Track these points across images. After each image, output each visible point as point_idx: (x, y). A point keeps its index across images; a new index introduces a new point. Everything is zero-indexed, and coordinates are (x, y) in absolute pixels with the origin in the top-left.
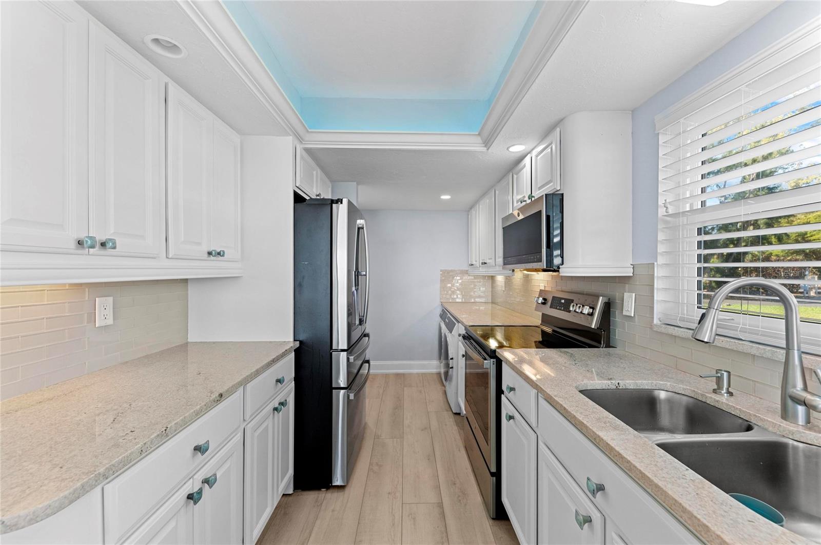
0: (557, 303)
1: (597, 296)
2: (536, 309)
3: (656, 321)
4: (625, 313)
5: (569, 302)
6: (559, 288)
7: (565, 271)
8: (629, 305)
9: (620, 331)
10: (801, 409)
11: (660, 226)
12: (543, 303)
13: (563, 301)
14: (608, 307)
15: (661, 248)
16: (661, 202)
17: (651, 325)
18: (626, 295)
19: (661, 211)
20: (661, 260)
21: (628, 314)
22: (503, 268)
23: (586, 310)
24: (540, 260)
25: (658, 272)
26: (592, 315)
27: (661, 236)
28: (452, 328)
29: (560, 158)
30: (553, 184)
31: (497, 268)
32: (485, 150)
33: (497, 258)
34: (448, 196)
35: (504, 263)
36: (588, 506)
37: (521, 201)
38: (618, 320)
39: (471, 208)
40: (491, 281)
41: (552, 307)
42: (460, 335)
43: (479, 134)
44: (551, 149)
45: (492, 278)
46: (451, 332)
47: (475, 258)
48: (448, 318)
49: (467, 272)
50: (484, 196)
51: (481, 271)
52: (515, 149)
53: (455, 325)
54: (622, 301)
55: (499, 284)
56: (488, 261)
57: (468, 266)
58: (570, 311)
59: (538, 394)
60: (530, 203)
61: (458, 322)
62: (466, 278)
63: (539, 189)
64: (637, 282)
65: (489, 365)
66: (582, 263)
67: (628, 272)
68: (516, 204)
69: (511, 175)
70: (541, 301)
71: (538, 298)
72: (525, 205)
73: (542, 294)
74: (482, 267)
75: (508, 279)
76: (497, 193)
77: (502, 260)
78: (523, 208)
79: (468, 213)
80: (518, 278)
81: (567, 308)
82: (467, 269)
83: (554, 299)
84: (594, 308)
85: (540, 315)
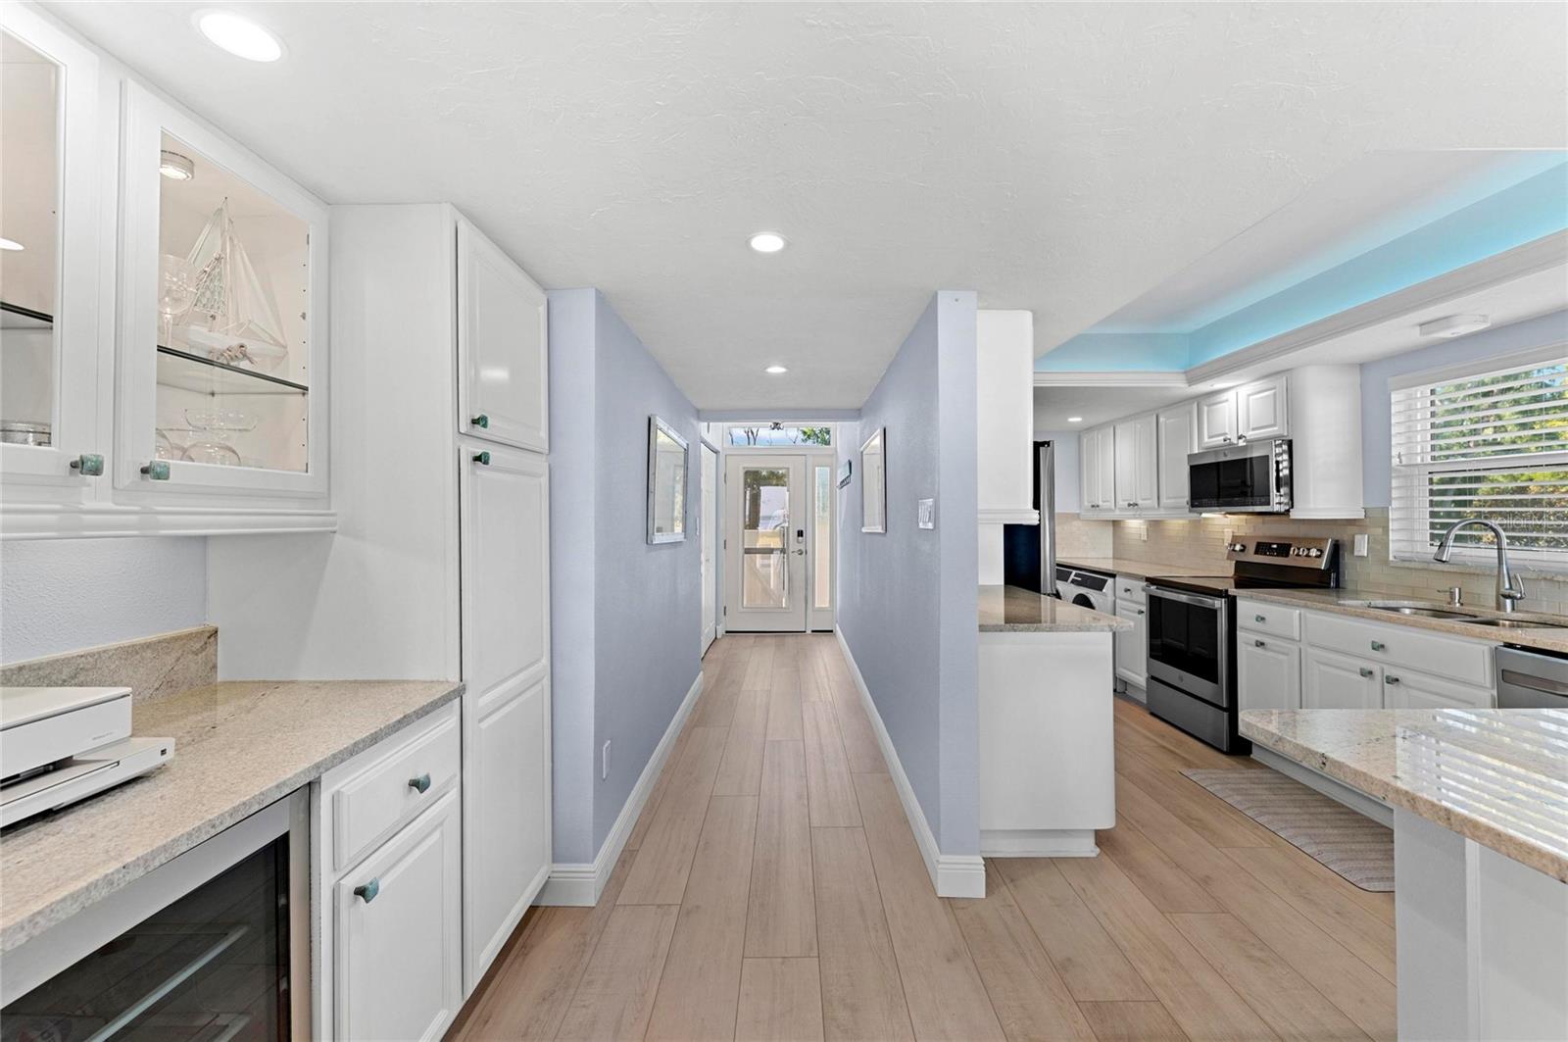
0: (1262, 548)
1: (1327, 540)
2: (1228, 558)
3: (1391, 558)
4: (1356, 554)
5: (1285, 546)
6: (1277, 534)
7: (1297, 515)
8: (1362, 546)
9: (1350, 570)
10: (1508, 602)
11: (1394, 474)
12: (1241, 551)
13: (1275, 546)
14: (1337, 548)
15: (1395, 494)
16: (1394, 452)
17: (1386, 562)
18: (1358, 538)
19: (1395, 461)
20: (1395, 504)
21: (1360, 554)
22: (1190, 511)
23: (1312, 552)
24: (1261, 504)
25: (1393, 515)
26: (1319, 557)
27: (1394, 483)
28: (1099, 586)
29: (1290, 405)
30: (1276, 428)
31: (1162, 511)
32: (1187, 385)
33: (1164, 500)
34: (1079, 419)
35: (1193, 506)
36: (1368, 666)
37: (1222, 438)
38: (1347, 560)
39: (1090, 429)
40: (1111, 528)
41: (1256, 552)
42: (1127, 590)
43: (1185, 373)
44: (1275, 394)
45: (1116, 524)
46: (1101, 590)
47: (1102, 496)
48: (1076, 575)
49: (1077, 516)
50: (1125, 419)
51: (1116, 515)
52: (1218, 385)
53: (1110, 581)
54: (1353, 542)
55: (1133, 531)
56: (1140, 502)
57: (1080, 507)
58: (1287, 555)
59: (1303, 611)
60: (1241, 443)
61: (1113, 576)
62: (1076, 523)
63: (1253, 429)
64: (1375, 520)
65: (1220, 604)
66: (1312, 506)
67: (1361, 516)
68: (1206, 439)
69: (1196, 404)
70: (1238, 547)
71: (1233, 544)
72: (1231, 444)
73: (1235, 540)
74: (1121, 509)
75: (1155, 525)
76: (1161, 419)
77: (1184, 501)
78: (1231, 448)
80: (1178, 523)
81: (1282, 552)
82: (1078, 512)
83: (1261, 544)
84: (1321, 551)
85: (1230, 565)
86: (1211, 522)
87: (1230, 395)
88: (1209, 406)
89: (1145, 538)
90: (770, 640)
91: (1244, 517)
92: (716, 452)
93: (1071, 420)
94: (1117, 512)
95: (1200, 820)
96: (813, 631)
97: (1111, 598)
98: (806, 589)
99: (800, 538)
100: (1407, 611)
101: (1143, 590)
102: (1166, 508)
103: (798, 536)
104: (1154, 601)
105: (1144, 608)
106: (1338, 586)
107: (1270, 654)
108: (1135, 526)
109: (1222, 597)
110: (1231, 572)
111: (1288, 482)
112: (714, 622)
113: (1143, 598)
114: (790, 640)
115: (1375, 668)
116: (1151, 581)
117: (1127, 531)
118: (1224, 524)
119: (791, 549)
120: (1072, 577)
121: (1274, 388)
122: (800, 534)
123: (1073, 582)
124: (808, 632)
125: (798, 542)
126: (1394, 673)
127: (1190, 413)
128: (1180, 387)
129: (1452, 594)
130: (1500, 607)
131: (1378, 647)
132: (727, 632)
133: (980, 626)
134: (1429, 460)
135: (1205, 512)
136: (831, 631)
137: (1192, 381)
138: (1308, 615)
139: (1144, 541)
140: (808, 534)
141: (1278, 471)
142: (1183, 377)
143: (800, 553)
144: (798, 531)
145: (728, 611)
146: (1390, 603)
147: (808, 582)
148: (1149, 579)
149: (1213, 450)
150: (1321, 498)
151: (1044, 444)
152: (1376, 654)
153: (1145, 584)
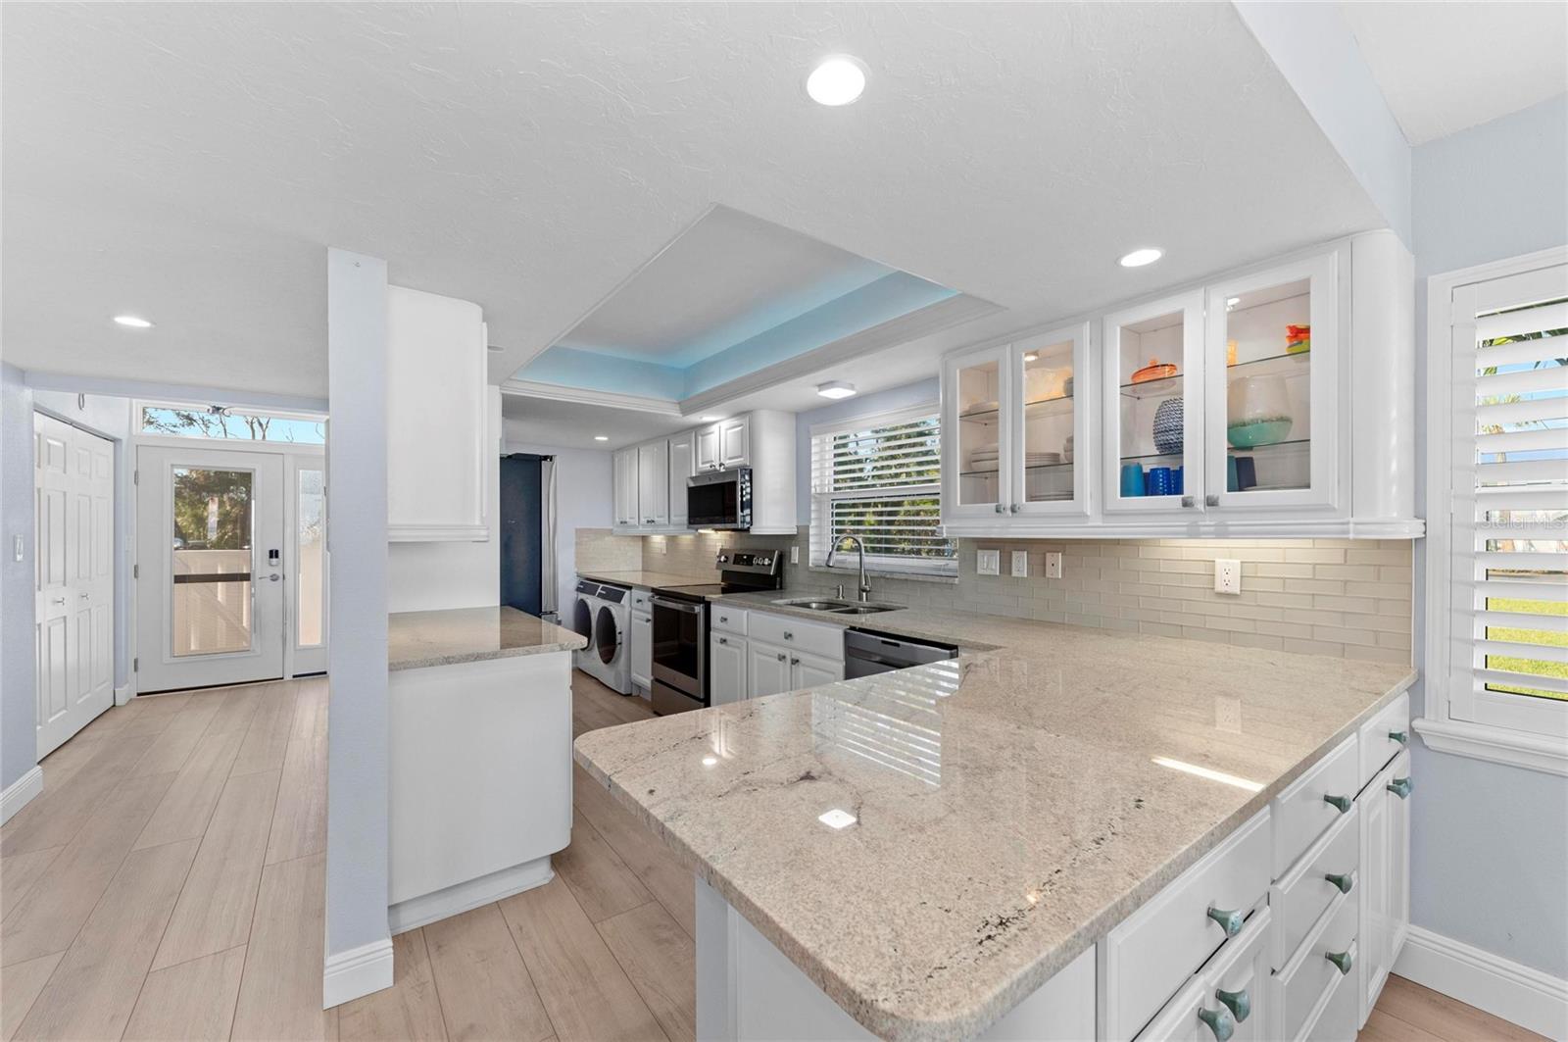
0: (738, 559)
1: (774, 552)
2: (717, 568)
3: (810, 565)
4: (792, 562)
5: (751, 557)
6: (745, 547)
7: (754, 531)
8: (795, 558)
9: (788, 578)
10: (864, 594)
11: (813, 500)
12: (725, 561)
13: (745, 557)
14: (781, 557)
15: (813, 516)
16: (813, 484)
17: (808, 568)
18: (793, 548)
19: (813, 490)
20: (813, 523)
21: (794, 563)
22: (688, 528)
23: (767, 562)
24: (735, 521)
25: (812, 531)
26: (770, 565)
27: (813, 507)
28: (617, 598)
29: (749, 440)
30: (742, 459)
31: (671, 528)
32: (681, 415)
33: (672, 517)
34: (604, 439)
35: (690, 523)
36: (782, 651)
37: (708, 465)
38: (787, 567)
39: (621, 449)
40: (641, 543)
41: (734, 563)
42: (639, 601)
43: (679, 403)
44: (742, 430)
45: (644, 539)
46: (619, 601)
47: (629, 514)
48: (603, 589)
49: (610, 532)
50: (647, 442)
51: (642, 531)
52: (706, 419)
53: (627, 592)
54: (790, 552)
55: (656, 546)
56: (656, 519)
57: (613, 523)
58: (752, 564)
59: (750, 610)
60: (722, 470)
61: (629, 588)
62: (609, 539)
63: (730, 459)
64: (799, 538)
65: (699, 609)
66: (764, 524)
67: (794, 532)
68: (700, 465)
69: (694, 434)
70: (723, 558)
71: (719, 557)
72: (715, 470)
73: (722, 552)
74: (643, 526)
75: (672, 540)
76: (672, 445)
77: (685, 518)
78: (715, 473)
79: (613, 454)
80: (687, 538)
81: (749, 561)
82: (611, 527)
83: (736, 555)
84: (772, 560)
85: (719, 573)
86: (708, 537)
87: (714, 428)
88: (702, 436)
89: (665, 552)
90: (217, 698)
91: (729, 532)
92: (113, 441)
93: (598, 438)
94: (641, 528)
96: (294, 676)
97: (627, 610)
98: (284, 624)
99: (274, 560)
100: (814, 606)
101: (649, 600)
102: (675, 525)
103: (271, 557)
104: (656, 608)
105: (650, 617)
106: (781, 588)
107: (730, 649)
108: (658, 540)
109: (700, 603)
110: (719, 580)
111: (749, 504)
112: (109, 684)
113: (649, 607)
114: (253, 693)
115: (787, 653)
116: (656, 591)
117: (654, 545)
118: (717, 539)
119: (258, 575)
120: (599, 591)
121: (741, 425)
122: (274, 554)
123: (600, 595)
124: (288, 677)
125: (271, 564)
126: (796, 655)
127: (690, 441)
128: (675, 415)
129: (839, 590)
130: (861, 598)
131: (788, 636)
132: (139, 695)
133: (390, 664)
134: (832, 490)
135: (701, 528)
136: (325, 673)
137: (685, 411)
138: (754, 614)
139: (665, 555)
140: (288, 554)
141: (742, 496)
142: (678, 407)
143: (274, 578)
144: (271, 552)
145: (139, 665)
146: (805, 600)
147: (288, 616)
148: (653, 590)
149: (704, 475)
150: (770, 517)
151: (545, 458)
152: (788, 642)
153: (650, 594)
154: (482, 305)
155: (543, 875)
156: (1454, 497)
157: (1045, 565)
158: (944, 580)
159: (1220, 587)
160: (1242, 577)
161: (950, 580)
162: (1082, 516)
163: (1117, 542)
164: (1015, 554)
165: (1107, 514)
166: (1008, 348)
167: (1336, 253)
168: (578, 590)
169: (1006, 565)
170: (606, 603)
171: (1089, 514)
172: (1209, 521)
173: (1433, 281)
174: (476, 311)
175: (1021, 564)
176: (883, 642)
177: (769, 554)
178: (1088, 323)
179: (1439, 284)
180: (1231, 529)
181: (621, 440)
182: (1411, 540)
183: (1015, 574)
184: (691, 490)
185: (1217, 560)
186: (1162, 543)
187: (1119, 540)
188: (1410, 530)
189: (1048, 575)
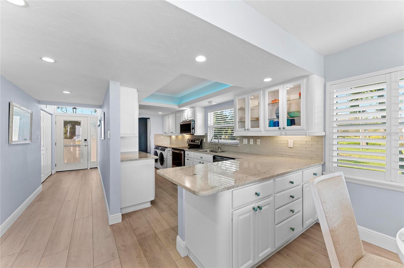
0: (192, 141)
2: (187, 143)
5: (194, 141)
6: (193, 138)
7: (195, 134)
8: (205, 141)
9: (203, 146)
10: (219, 148)
11: (208, 127)
12: (189, 142)
14: (201, 141)
15: (208, 131)
17: (207, 143)
18: (204, 139)
19: (208, 125)
20: (209, 133)
23: (198, 142)
24: (191, 132)
25: (208, 135)
26: (199, 142)
27: (208, 129)
28: (164, 150)
29: (194, 114)
30: (192, 118)
31: (177, 134)
32: (178, 108)
33: (177, 132)
34: (161, 113)
35: (181, 133)
38: (203, 143)
39: (165, 115)
40: (169, 137)
41: (191, 142)
42: (169, 151)
43: (178, 105)
45: (170, 136)
46: (164, 151)
47: (167, 131)
48: (161, 148)
49: (162, 135)
50: (170, 114)
51: (170, 135)
53: (166, 149)
54: (203, 139)
56: (173, 132)
57: (163, 133)
58: (195, 142)
59: (193, 152)
60: (188, 121)
62: (162, 137)
63: (190, 118)
64: (205, 136)
65: (182, 152)
66: (197, 133)
68: (183, 119)
69: (181, 112)
70: (188, 141)
71: (187, 141)
72: (186, 120)
73: (188, 139)
74: (170, 133)
75: (177, 137)
76: (177, 115)
77: (180, 132)
78: (186, 121)
79: (163, 116)
80: (180, 136)
81: (194, 142)
82: (162, 134)
83: (191, 140)
84: (199, 141)
85: (188, 144)
86: (185, 136)
87: (186, 111)
88: (184, 112)
89: (175, 139)
90: (74, 173)
91: (190, 135)
92: (51, 114)
93: (159, 113)
94: (169, 134)
95: (174, 195)
96: (90, 168)
97: (166, 153)
98: (88, 156)
99: (86, 141)
100: (208, 151)
101: (171, 150)
103: (85, 141)
104: (173, 152)
105: (171, 154)
106: (201, 148)
107: (189, 161)
108: (174, 137)
109: (183, 151)
110: (187, 146)
111: (194, 128)
112: (51, 169)
113: (171, 152)
114: (81, 173)
115: (201, 161)
116: (173, 148)
117: (173, 138)
118: (187, 136)
119: (83, 145)
120: (160, 149)
121: (192, 110)
122: (86, 140)
123: (160, 150)
124: (89, 168)
125: (85, 142)
126: (203, 162)
127: (181, 114)
128: (176, 108)
129: (214, 148)
130: (218, 150)
131: (202, 158)
132: (56, 172)
133: (121, 161)
134: (213, 125)
135: (183, 134)
136: (97, 168)
137: (179, 107)
140: (89, 140)
141: (192, 126)
142: (177, 106)
143: (86, 146)
144: (85, 140)
145: (56, 165)
146: (206, 150)
147: (89, 154)
148: (172, 148)
149: (184, 122)
150: (199, 131)
151: (148, 118)
152: (202, 159)
153: (172, 149)
154: (137, 89)
155: (149, 205)
156: (330, 127)
157: (256, 142)
158: (236, 145)
159: (289, 146)
160: (293, 144)
161: (237, 145)
162: (261, 131)
163: (270, 137)
164: (250, 139)
165: (266, 131)
166: (247, 95)
167: (305, 79)
168: (155, 148)
169: (249, 142)
170: (161, 151)
171: (262, 131)
172: (284, 132)
173: (327, 83)
174: (136, 90)
175: (252, 142)
176: (221, 158)
177: (199, 140)
178: (262, 91)
179: (328, 84)
180: (287, 134)
181: (165, 113)
182: (323, 136)
183: (250, 144)
184: (181, 125)
185: (289, 140)
186: (279, 137)
187: (270, 136)
188: (323, 134)
189: (257, 144)
